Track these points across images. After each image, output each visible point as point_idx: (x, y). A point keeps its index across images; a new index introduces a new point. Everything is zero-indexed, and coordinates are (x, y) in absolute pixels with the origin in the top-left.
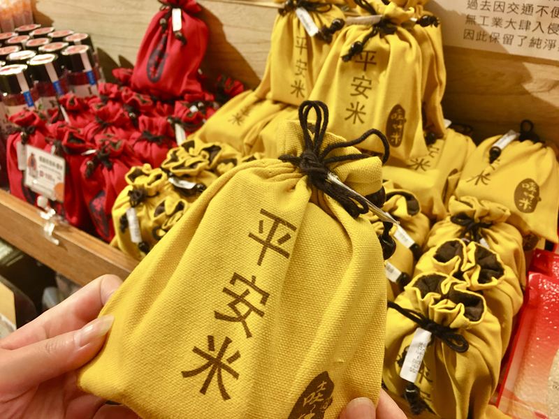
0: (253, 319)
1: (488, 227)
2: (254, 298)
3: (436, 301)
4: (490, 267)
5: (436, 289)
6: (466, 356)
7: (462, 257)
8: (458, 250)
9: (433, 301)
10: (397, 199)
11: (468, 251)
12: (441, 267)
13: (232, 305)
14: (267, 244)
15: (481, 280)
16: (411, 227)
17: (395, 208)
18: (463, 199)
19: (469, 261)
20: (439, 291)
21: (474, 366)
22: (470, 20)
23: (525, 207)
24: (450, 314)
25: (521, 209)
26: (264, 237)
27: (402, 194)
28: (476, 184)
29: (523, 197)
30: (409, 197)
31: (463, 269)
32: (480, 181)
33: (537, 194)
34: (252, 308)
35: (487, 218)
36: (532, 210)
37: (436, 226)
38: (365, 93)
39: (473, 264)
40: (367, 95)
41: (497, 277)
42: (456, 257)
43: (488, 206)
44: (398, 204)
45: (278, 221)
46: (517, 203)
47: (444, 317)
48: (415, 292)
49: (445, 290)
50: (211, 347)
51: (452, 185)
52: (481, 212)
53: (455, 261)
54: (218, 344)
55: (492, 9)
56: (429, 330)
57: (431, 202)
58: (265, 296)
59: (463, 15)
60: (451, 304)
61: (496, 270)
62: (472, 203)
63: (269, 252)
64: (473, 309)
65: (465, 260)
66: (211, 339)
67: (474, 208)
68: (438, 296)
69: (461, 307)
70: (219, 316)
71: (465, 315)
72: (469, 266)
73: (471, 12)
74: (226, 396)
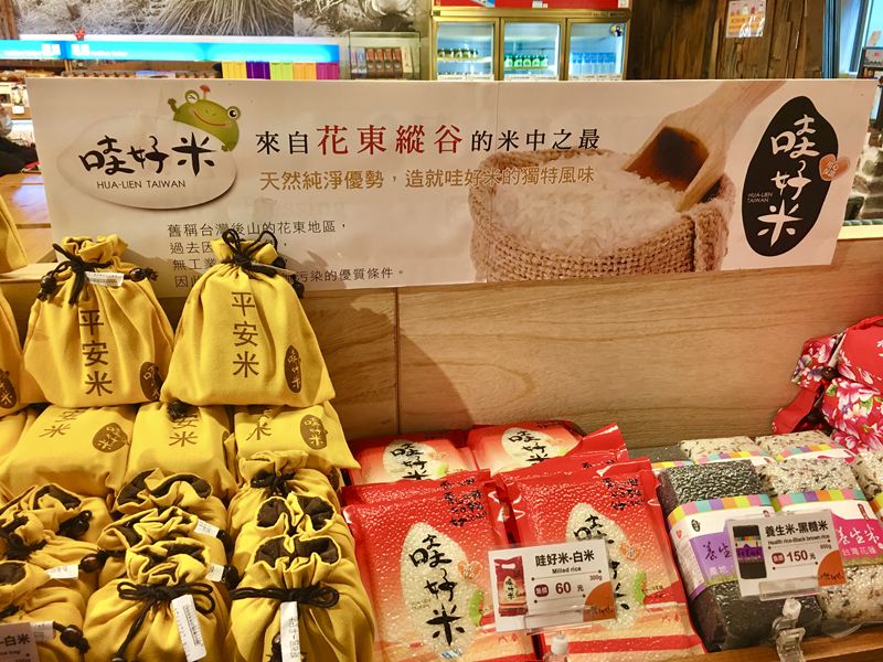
0: (254, 339)
1: (292, 477)
2: (250, 330)
3: (288, 565)
4: (318, 512)
5: (281, 552)
6: (338, 608)
7: (288, 512)
8: (280, 508)
9: (284, 566)
10: (178, 487)
11: (290, 503)
12: (272, 530)
13: (241, 338)
14: (243, 306)
15: (316, 528)
16: (206, 514)
17: (180, 498)
18: (254, 457)
19: (296, 514)
20: (285, 553)
21: (350, 615)
22: (178, 265)
23: (318, 443)
24: (309, 567)
25: (314, 447)
26: (240, 303)
27: (182, 478)
28: (259, 438)
29: (310, 434)
30: (190, 479)
31: (294, 525)
32: (261, 435)
33: (322, 427)
34: (251, 334)
35: (288, 467)
36: (325, 445)
37: (233, 502)
38: (101, 359)
39: (302, 513)
40: (105, 360)
41: (330, 518)
42: (282, 516)
43: (284, 454)
44: (181, 491)
45: (242, 294)
46: (308, 443)
47: (305, 575)
48: (262, 566)
49: (291, 548)
50: (241, 358)
51: (231, 449)
52: (281, 463)
53: (282, 520)
54: (243, 356)
55: (200, 250)
56: (293, 600)
57: (217, 475)
58: (254, 327)
59: (170, 260)
60: (302, 560)
61: (324, 511)
62: (266, 457)
63: (246, 309)
64: (326, 554)
65: (292, 514)
66: (239, 355)
67: (272, 461)
68: (287, 559)
69: (315, 555)
70: (237, 345)
71: (323, 560)
72: (298, 518)
73: (178, 257)
74: (256, 374)
